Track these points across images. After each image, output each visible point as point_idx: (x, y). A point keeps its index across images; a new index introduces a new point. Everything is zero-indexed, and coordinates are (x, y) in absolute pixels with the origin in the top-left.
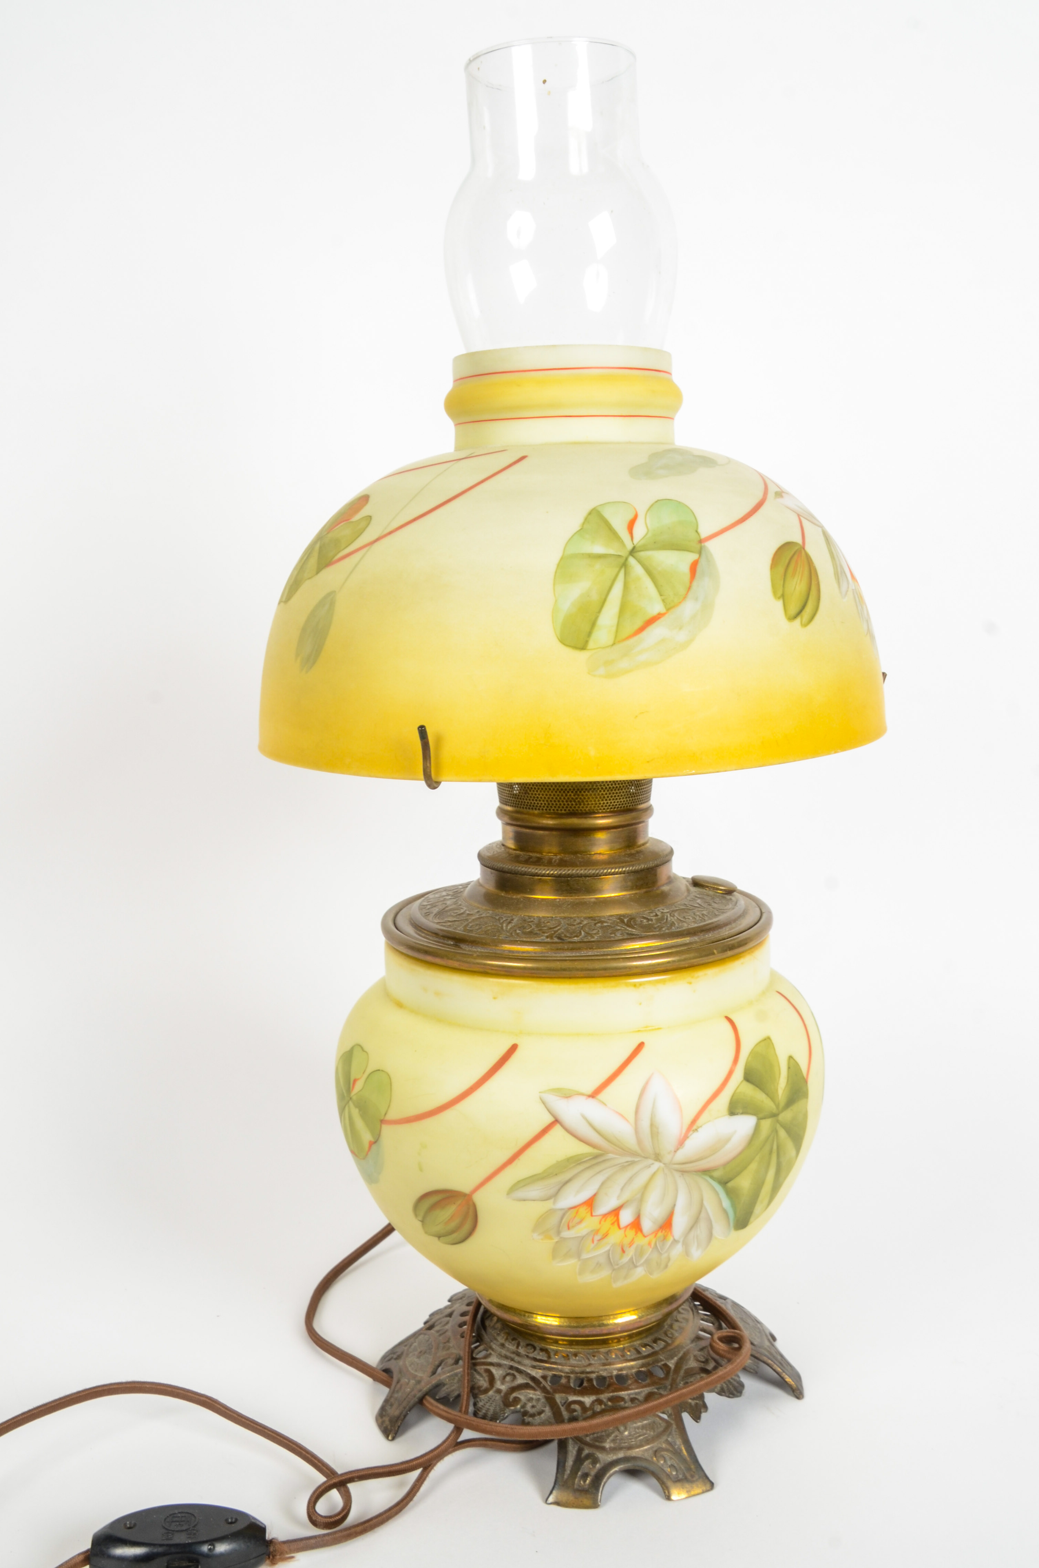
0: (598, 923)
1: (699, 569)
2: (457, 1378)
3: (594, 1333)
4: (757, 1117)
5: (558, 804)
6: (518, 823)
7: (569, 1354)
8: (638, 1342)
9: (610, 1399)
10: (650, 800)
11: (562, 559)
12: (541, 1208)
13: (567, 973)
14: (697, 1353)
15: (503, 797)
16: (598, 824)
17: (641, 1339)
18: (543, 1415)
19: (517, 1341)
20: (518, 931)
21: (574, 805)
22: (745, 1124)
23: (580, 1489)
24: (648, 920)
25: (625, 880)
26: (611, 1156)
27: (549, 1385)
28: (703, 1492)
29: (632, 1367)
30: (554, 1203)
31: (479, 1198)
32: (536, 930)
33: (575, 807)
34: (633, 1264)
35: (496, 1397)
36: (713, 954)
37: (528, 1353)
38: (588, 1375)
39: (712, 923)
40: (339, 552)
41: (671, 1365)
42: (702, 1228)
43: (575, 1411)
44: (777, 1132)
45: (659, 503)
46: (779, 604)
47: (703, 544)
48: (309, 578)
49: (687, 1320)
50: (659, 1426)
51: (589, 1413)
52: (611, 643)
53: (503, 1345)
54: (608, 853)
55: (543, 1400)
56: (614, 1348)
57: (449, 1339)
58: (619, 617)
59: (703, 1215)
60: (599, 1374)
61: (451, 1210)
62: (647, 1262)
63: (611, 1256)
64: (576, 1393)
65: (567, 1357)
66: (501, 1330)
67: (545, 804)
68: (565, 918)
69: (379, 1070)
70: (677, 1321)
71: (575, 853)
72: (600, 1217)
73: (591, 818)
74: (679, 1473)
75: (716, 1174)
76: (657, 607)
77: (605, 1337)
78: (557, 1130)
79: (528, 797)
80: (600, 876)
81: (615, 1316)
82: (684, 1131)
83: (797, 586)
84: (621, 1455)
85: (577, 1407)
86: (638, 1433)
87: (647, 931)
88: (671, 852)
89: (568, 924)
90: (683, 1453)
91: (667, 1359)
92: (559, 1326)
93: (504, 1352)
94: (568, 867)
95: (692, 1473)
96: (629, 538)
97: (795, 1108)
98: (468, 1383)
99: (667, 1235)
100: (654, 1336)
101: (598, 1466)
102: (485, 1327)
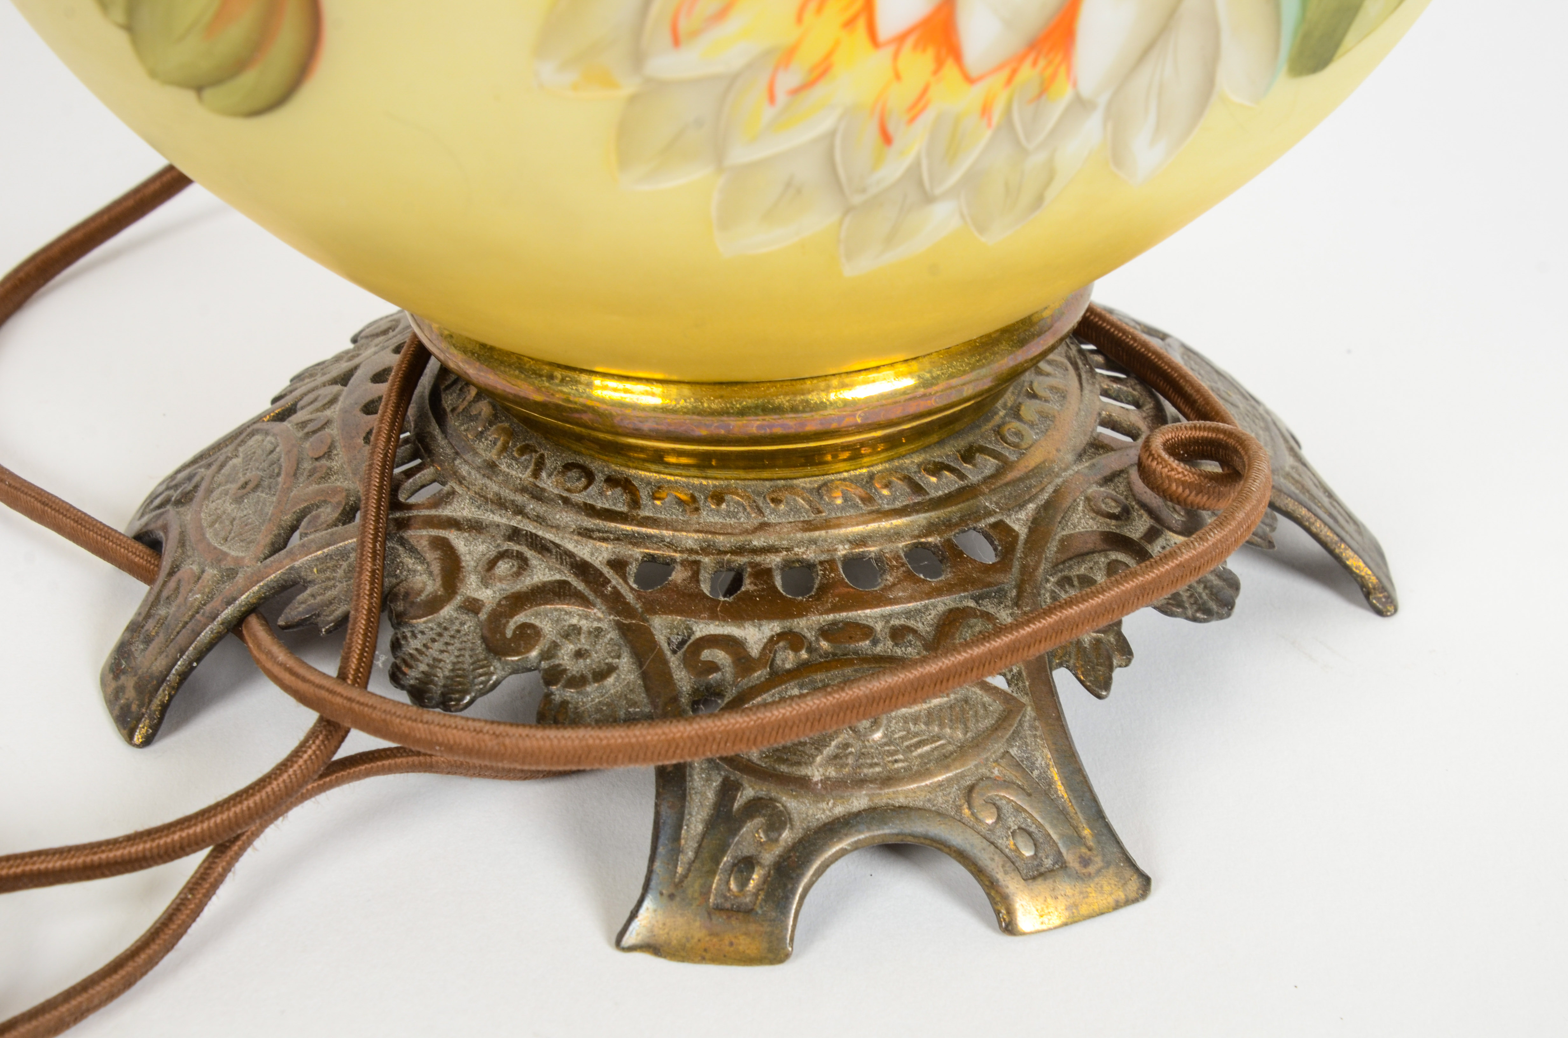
2: (345, 565)
3: (778, 431)
7: (696, 494)
8: (917, 459)
9: (825, 632)
14: (1094, 490)
17: (925, 449)
18: (611, 680)
19: (535, 456)
23: (728, 905)
27: (632, 588)
28: (1118, 906)
29: (895, 535)
34: (920, 190)
35: (462, 624)
37: (568, 490)
38: (758, 559)
41: (1016, 527)
42: (1182, 54)
43: (713, 667)
49: (1063, 395)
50: (981, 712)
51: (760, 674)
53: (492, 466)
55: (613, 634)
56: (839, 476)
57: (331, 447)
60: (791, 555)
62: (974, 181)
63: (838, 157)
64: (715, 612)
65: (692, 504)
66: (491, 422)
70: (1034, 396)
74: (1041, 854)
77: (812, 443)
81: (847, 380)
84: (859, 801)
85: (720, 656)
86: (916, 734)
90: (1056, 792)
91: (1008, 510)
92: (664, 410)
93: (493, 487)
95: (1084, 850)
98: (376, 581)
99: (1054, 76)
100: (962, 443)
101: (787, 836)
102: (440, 417)
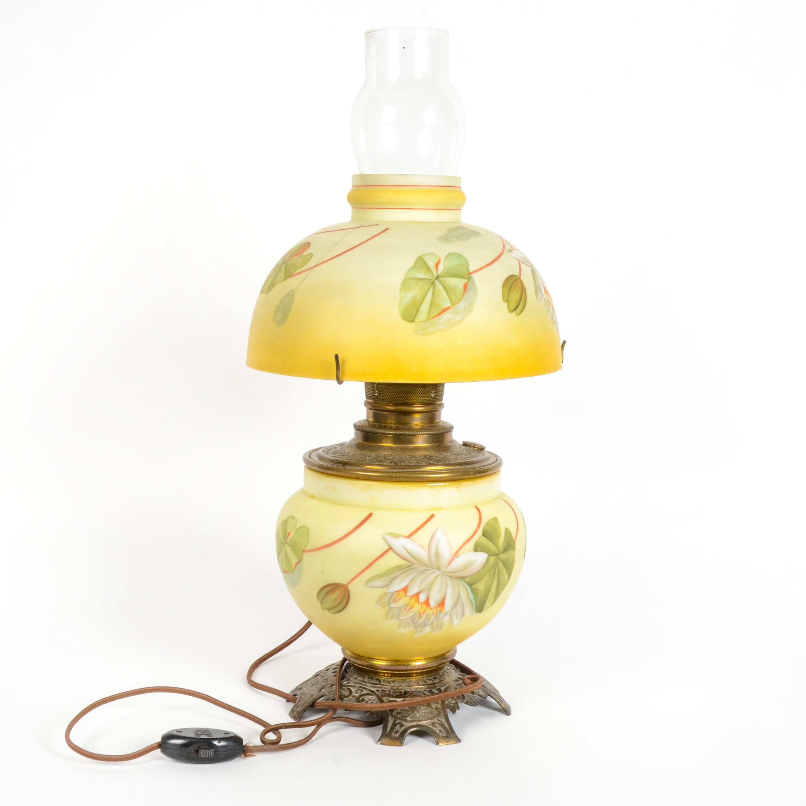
0: (414, 457)
1: (468, 287)
2: (332, 692)
4: (488, 554)
5: (396, 399)
6: (375, 408)
7: (390, 681)
8: (426, 677)
10: (442, 400)
11: (404, 280)
12: (380, 592)
13: (398, 479)
15: (368, 395)
16: (415, 410)
17: (427, 675)
19: (363, 677)
20: (374, 460)
21: (404, 400)
22: (482, 557)
23: (395, 738)
24: (439, 458)
25: (428, 438)
26: (416, 566)
27: (380, 694)
28: (456, 743)
29: (422, 688)
30: (388, 589)
31: (351, 587)
32: (383, 460)
33: (404, 401)
34: (425, 624)
35: (352, 699)
36: (470, 474)
37: (369, 681)
38: (400, 690)
39: (471, 461)
40: (296, 271)
41: (442, 689)
42: (459, 609)
44: (498, 563)
45: (451, 255)
46: (506, 305)
47: (470, 275)
48: (280, 282)
49: (449, 671)
50: (435, 713)
52: (426, 319)
53: (356, 678)
54: (420, 425)
55: (377, 700)
56: (413, 678)
57: (328, 678)
58: (430, 308)
59: (460, 601)
60: (405, 690)
61: (336, 594)
62: (432, 624)
63: (414, 619)
64: (393, 697)
65: (389, 683)
66: (356, 671)
67: (390, 399)
68: (398, 455)
69: (303, 527)
71: (404, 424)
72: (410, 597)
73: (412, 406)
74: (444, 735)
75: (467, 580)
76: (448, 304)
77: (409, 672)
78: (391, 553)
79: (381, 395)
80: (416, 435)
81: (415, 661)
82: (452, 556)
83: (515, 296)
84: (415, 723)
86: (424, 715)
87: (438, 462)
88: (452, 427)
89: (399, 458)
90: (446, 725)
92: (386, 665)
93: (357, 681)
94: (400, 430)
95: (450, 734)
96: (436, 271)
97: (508, 553)
98: (338, 694)
99: (442, 610)
100: (434, 677)
101: (403, 728)
102: (346, 672)
